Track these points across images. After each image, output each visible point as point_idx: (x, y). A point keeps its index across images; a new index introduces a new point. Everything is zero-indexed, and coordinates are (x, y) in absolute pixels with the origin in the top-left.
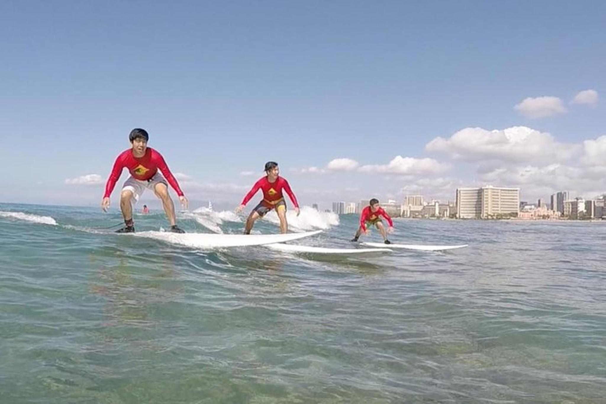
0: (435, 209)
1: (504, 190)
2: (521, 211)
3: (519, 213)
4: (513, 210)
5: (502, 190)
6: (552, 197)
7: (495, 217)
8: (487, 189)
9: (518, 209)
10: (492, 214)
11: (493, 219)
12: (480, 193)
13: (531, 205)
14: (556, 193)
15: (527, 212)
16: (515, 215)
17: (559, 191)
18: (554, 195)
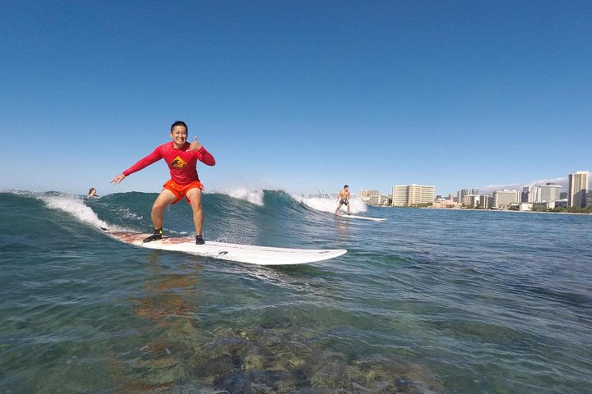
0: (378, 199)
1: (424, 187)
2: (435, 202)
3: (434, 204)
4: (430, 201)
5: (422, 187)
6: (458, 193)
7: (416, 206)
8: (412, 187)
9: (433, 201)
10: (415, 204)
11: (415, 206)
12: (408, 189)
13: (443, 198)
14: (461, 190)
15: (439, 202)
16: (431, 204)
17: (463, 189)
18: (459, 191)
